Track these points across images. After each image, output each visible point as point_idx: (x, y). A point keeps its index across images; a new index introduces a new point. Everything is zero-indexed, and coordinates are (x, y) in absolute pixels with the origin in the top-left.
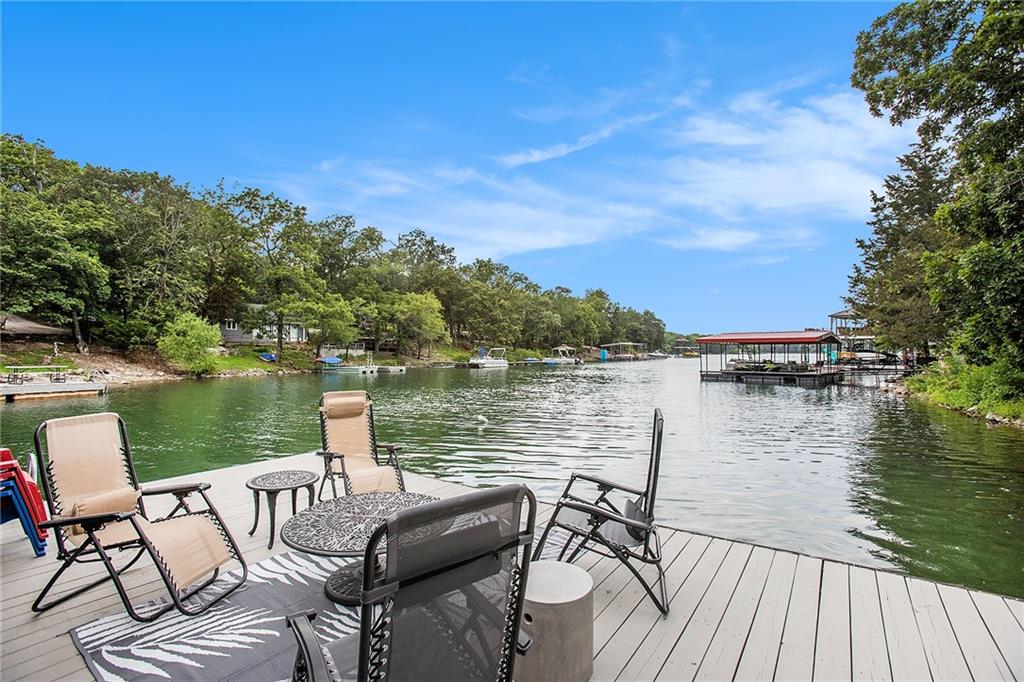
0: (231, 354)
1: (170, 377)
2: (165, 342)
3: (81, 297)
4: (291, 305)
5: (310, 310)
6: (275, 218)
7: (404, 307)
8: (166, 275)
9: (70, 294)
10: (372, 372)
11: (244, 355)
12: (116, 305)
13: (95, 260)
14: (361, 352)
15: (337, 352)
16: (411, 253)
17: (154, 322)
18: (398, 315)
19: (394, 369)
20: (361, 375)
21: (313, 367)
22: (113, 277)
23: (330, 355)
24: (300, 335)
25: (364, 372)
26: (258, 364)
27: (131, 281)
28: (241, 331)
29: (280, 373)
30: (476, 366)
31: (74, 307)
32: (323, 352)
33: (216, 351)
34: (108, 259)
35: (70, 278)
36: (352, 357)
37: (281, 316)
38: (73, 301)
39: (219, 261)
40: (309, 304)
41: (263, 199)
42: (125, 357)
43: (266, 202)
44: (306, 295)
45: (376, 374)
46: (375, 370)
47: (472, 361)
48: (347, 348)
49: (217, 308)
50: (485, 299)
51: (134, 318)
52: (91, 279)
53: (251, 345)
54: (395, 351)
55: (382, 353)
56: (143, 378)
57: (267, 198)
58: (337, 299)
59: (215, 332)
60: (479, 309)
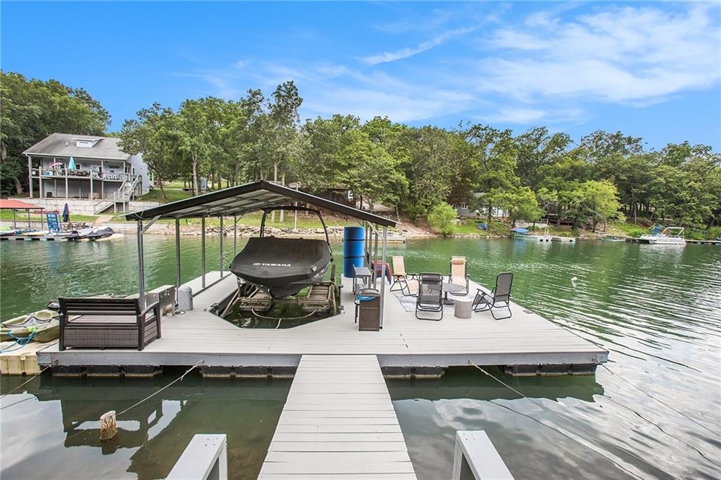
0: (462, 224)
1: (432, 235)
2: (432, 217)
3: (398, 195)
4: (496, 196)
5: (507, 198)
6: (490, 140)
7: (580, 193)
8: (432, 181)
9: (395, 194)
10: (547, 240)
11: (469, 224)
12: (412, 199)
13: (404, 177)
14: (545, 225)
15: (527, 225)
16: (597, 146)
17: (426, 206)
18: (575, 199)
19: (565, 240)
20: (539, 243)
21: (509, 234)
22: (411, 184)
23: (521, 226)
24: (504, 212)
25: (541, 240)
26: (477, 230)
27: (418, 186)
28: (468, 211)
29: (488, 237)
30: (646, 242)
31: (396, 200)
32: (517, 224)
33: (455, 221)
34: (409, 175)
35: (395, 187)
36: (538, 228)
37: (490, 202)
38: (396, 197)
39: (457, 171)
40: (507, 195)
41: (483, 130)
42: (414, 224)
43: (484, 132)
44: (507, 188)
45: (550, 242)
46: (550, 240)
47: (642, 237)
48: (534, 222)
49: (457, 197)
50: (671, 182)
51: (418, 204)
52: (402, 186)
53: (474, 218)
54: (572, 224)
55: (561, 226)
56: (420, 235)
57: (485, 129)
58: (527, 190)
59: (454, 212)
60: (662, 191)
